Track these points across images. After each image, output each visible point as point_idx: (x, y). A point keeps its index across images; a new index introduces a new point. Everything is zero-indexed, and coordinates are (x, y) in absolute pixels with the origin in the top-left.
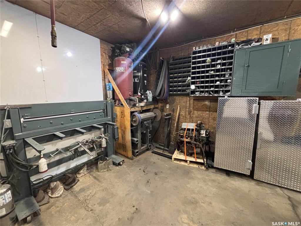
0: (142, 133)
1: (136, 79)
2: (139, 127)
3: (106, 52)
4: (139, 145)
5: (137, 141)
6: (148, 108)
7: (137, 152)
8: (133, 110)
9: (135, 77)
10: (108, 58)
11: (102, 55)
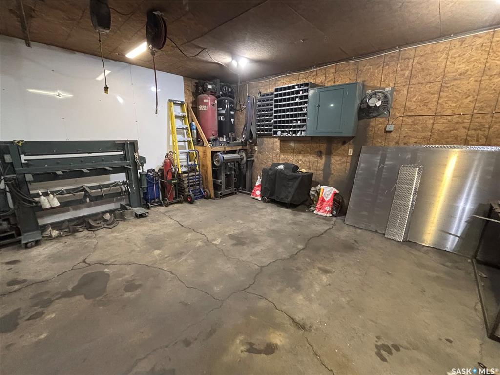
0: (226, 175)
1: (221, 118)
2: (223, 168)
3: (190, 89)
4: (223, 187)
5: (221, 182)
6: (233, 149)
7: (221, 194)
8: (215, 149)
9: (219, 115)
10: (191, 95)
11: (185, 93)
